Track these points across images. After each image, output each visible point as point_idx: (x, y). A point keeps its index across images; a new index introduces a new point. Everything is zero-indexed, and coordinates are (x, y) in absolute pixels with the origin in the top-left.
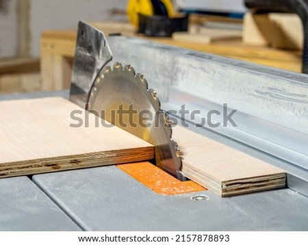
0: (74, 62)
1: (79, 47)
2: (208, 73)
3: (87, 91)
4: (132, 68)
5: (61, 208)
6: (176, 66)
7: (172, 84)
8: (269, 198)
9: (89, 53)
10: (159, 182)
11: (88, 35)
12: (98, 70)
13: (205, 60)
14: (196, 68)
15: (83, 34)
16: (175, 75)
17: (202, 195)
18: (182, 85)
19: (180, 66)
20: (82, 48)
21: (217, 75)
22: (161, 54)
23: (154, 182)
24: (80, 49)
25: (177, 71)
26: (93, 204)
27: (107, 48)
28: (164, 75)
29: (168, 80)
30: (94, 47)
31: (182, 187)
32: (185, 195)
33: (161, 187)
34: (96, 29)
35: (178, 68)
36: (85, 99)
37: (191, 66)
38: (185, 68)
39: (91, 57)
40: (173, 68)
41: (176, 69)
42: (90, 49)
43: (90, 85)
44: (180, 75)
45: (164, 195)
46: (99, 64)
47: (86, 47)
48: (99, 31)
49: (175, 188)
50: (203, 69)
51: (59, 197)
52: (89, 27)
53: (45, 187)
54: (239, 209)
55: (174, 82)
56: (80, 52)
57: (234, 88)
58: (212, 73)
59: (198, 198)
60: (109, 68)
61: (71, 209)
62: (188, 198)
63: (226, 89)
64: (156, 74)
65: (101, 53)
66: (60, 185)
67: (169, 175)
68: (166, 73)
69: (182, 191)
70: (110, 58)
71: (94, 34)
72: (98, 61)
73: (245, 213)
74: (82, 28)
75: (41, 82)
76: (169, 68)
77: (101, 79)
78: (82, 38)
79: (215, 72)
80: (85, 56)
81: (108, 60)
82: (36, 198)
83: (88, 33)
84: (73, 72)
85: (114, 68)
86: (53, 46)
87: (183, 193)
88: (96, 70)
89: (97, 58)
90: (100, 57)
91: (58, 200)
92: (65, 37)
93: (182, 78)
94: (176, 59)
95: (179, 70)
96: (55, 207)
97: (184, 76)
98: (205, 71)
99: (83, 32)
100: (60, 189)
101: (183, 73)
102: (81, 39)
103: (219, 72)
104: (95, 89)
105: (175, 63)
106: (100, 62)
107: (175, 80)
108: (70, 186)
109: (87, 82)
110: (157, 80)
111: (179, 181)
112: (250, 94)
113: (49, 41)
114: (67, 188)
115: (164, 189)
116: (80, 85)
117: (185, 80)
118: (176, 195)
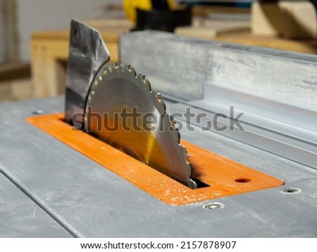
0: (69, 65)
1: (72, 49)
2: (248, 65)
3: (84, 95)
4: (132, 69)
5: (62, 225)
6: (210, 60)
7: (206, 80)
8: (289, 203)
9: (84, 54)
10: (167, 191)
11: (82, 34)
12: (94, 72)
13: (243, 51)
14: (233, 61)
15: (76, 34)
16: (210, 70)
17: (215, 203)
18: (218, 80)
19: (215, 60)
20: (76, 49)
21: (258, 66)
22: (192, 48)
23: (162, 192)
24: (74, 51)
25: (212, 66)
26: (96, 218)
27: (103, 47)
28: (197, 71)
29: (201, 76)
30: (89, 47)
31: (193, 196)
32: (197, 204)
33: (170, 196)
34: (91, 28)
35: (212, 62)
36: (82, 104)
37: (227, 59)
38: (221, 62)
39: (86, 58)
40: (207, 62)
41: (210, 63)
42: (84, 50)
43: (87, 89)
44: (215, 69)
45: (174, 205)
46: (95, 66)
47: (80, 48)
48: (94, 30)
49: (186, 197)
50: (241, 61)
51: (58, 213)
52: (83, 26)
53: (43, 203)
54: (257, 216)
55: (209, 78)
56: (74, 53)
57: (278, 80)
58: (252, 65)
59: (211, 207)
60: (107, 69)
61: (73, 226)
62: (200, 208)
63: (270, 81)
64: (187, 69)
65: (97, 53)
66: (60, 200)
67: (179, 183)
68: (199, 68)
69: (194, 200)
70: (107, 58)
71: (89, 33)
72: (94, 62)
73: (264, 221)
74: (75, 27)
75: (32, 88)
76: (202, 63)
77: (99, 81)
78: (76, 38)
79: (255, 64)
80: (80, 57)
81: (105, 60)
82: (34, 216)
83: (82, 31)
84: (67, 76)
85: (113, 69)
86: (44, 48)
87: (194, 202)
88: (92, 72)
89: (93, 59)
90: (97, 58)
91: (58, 217)
92: (56, 38)
93: (218, 72)
94: (210, 52)
95: (213, 64)
96: (56, 225)
97: (220, 70)
98: (244, 63)
99: (76, 32)
100: (59, 204)
101: (219, 67)
102: (74, 40)
103: (260, 64)
104: (93, 93)
105: (209, 56)
106: (97, 63)
107: (210, 75)
108: (70, 200)
109: (84, 86)
110: (188, 77)
111: (190, 190)
112: (297, 86)
113: (40, 43)
114: (68, 203)
115: (173, 199)
116: (76, 90)
117: (221, 75)
118: (188, 204)
